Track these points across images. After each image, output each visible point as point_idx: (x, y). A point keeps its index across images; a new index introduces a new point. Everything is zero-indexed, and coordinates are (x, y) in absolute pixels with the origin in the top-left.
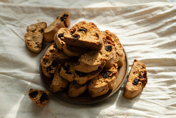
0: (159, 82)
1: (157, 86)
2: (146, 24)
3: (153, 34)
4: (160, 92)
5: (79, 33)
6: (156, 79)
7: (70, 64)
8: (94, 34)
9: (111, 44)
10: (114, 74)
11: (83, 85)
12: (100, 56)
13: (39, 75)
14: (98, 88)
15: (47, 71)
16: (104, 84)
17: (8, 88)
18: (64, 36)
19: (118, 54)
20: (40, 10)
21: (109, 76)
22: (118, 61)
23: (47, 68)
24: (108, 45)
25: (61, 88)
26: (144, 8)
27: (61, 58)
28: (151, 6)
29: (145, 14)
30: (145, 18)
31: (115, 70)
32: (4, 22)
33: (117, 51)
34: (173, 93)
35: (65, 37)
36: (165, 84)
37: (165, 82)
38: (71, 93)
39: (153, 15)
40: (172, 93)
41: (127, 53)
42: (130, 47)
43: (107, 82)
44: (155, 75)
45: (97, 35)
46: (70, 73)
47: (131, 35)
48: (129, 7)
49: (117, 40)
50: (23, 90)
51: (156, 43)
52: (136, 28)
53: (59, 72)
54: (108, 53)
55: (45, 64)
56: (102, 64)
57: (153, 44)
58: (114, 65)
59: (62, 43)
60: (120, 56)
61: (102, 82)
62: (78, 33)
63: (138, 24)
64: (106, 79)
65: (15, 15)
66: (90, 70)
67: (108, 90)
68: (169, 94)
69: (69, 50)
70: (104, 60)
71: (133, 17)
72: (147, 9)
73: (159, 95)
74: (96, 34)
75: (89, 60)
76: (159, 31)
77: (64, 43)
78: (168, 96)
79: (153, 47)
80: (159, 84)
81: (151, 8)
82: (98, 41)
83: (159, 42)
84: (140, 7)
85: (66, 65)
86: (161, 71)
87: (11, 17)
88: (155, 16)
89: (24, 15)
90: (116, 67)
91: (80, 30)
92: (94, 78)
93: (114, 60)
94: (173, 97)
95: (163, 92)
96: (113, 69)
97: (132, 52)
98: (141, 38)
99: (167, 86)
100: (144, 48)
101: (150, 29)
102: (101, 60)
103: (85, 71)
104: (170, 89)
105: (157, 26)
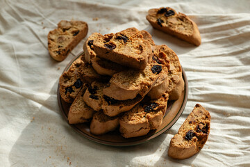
0: (229, 130)
1: (225, 134)
2: (227, 45)
3: (234, 59)
4: (227, 144)
5: (116, 43)
6: (226, 125)
7: (98, 85)
8: (137, 45)
9: (163, 64)
10: (161, 108)
11: (112, 118)
12: (141, 78)
13: (56, 96)
14: (134, 125)
15: (66, 93)
16: (144, 120)
17: (9, 110)
18: (94, 43)
19: (173, 81)
20: (75, 6)
21: (153, 111)
22: (171, 90)
23: (67, 88)
24: (157, 64)
25: (81, 118)
26: (226, 20)
27: (87, 74)
28: (238, 18)
29: (227, 29)
30: (226, 35)
31: (164, 103)
32: (22, 17)
33: (173, 76)
34: (247, 148)
35: (94, 46)
36: (238, 133)
37: (238, 130)
38: (94, 127)
39: (238, 32)
40: (244, 149)
41: (190, 81)
42: (196, 73)
43: (148, 117)
44: (225, 118)
45: (141, 48)
46: (96, 98)
47: (201, 57)
48: (205, 17)
49: (176, 60)
50: (30, 115)
51: (236, 72)
52: (211, 49)
53: (82, 96)
54: (154, 76)
55: (65, 82)
56: (143, 90)
57: (231, 74)
58: (164, 96)
59: (91, 53)
60: (176, 83)
61: (141, 117)
62: (114, 42)
63: (215, 42)
64: (149, 114)
65: (39, 9)
66: (124, 97)
67: (148, 130)
68: (241, 149)
69: (100, 65)
70: (145, 85)
71: (208, 32)
72: (231, 22)
73: (226, 148)
74: (140, 46)
75: (124, 82)
76: (243, 56)
77: (94, 53)
78: (239, 152)
79: (231, 79)
80: (229, 133)
81: (237, 21)
82: (141, 56)
83: (241, 71)
84: (221, 19)
85: (93, 85)
86: (236, 114)
87: (33, 11)
88: (241, 33)
89: (52, 10)
90: (165, 98)
91: (118, 38)
92: (131, 110)
93: (164, 88)
94: (245, 154)
95: (232, 145)
96: (162, 100)
97: (198, 80)
98: (215, 63)
99: (241, 136)
100: (217, 78)
101: (231, 52)
102: (142, 84)
103: (116, 98)
104: (243, 141)
105: (241, 49)
